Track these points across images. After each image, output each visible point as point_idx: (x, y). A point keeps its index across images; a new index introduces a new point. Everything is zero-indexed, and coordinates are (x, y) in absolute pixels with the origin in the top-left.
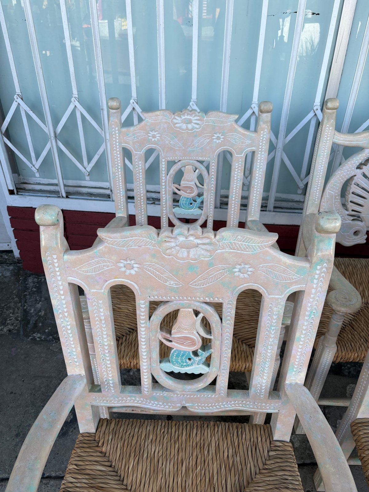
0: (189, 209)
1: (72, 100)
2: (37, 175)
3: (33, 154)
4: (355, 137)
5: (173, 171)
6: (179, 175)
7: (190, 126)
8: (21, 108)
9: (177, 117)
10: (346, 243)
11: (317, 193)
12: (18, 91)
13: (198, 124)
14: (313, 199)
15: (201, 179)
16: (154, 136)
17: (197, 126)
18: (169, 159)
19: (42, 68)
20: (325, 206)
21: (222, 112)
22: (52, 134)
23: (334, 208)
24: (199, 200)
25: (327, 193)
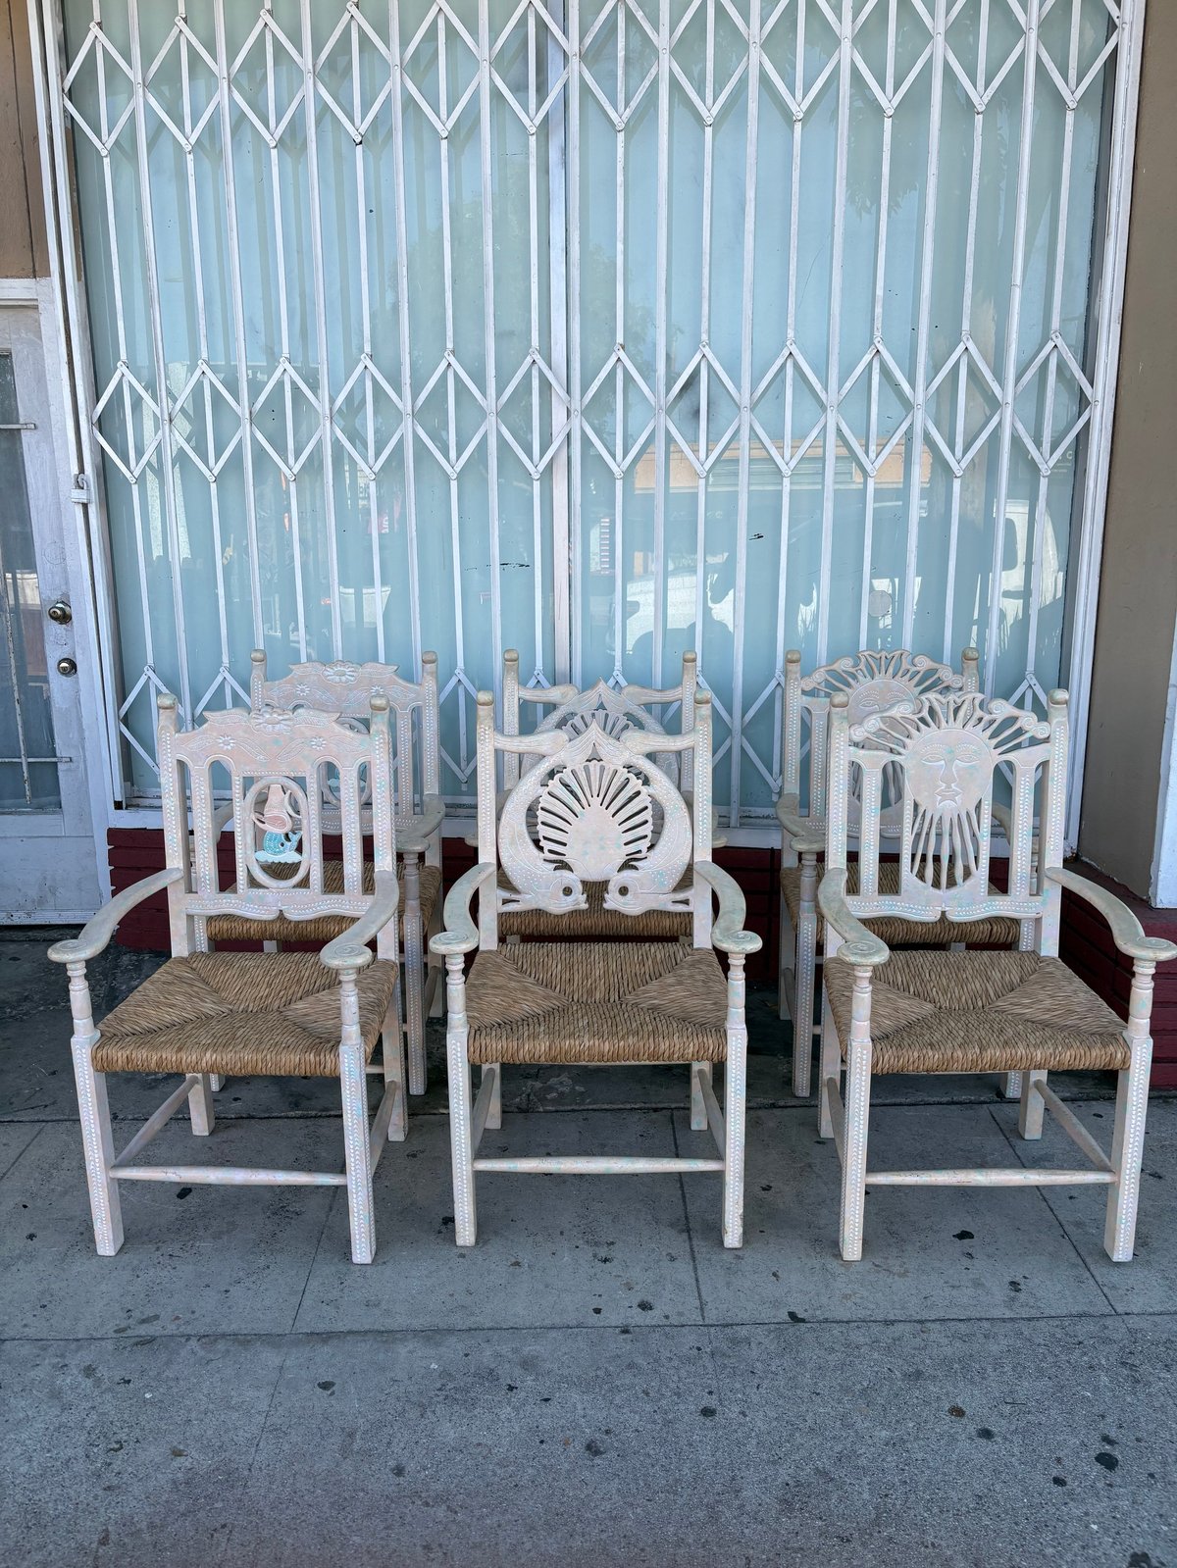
1: (221, 670)
7: (343, 678)
8: (151, 685)
12: (150, 661)
16: (302, 691)
17: (352, 679)
19: (185, 631)
22: (189, 717)
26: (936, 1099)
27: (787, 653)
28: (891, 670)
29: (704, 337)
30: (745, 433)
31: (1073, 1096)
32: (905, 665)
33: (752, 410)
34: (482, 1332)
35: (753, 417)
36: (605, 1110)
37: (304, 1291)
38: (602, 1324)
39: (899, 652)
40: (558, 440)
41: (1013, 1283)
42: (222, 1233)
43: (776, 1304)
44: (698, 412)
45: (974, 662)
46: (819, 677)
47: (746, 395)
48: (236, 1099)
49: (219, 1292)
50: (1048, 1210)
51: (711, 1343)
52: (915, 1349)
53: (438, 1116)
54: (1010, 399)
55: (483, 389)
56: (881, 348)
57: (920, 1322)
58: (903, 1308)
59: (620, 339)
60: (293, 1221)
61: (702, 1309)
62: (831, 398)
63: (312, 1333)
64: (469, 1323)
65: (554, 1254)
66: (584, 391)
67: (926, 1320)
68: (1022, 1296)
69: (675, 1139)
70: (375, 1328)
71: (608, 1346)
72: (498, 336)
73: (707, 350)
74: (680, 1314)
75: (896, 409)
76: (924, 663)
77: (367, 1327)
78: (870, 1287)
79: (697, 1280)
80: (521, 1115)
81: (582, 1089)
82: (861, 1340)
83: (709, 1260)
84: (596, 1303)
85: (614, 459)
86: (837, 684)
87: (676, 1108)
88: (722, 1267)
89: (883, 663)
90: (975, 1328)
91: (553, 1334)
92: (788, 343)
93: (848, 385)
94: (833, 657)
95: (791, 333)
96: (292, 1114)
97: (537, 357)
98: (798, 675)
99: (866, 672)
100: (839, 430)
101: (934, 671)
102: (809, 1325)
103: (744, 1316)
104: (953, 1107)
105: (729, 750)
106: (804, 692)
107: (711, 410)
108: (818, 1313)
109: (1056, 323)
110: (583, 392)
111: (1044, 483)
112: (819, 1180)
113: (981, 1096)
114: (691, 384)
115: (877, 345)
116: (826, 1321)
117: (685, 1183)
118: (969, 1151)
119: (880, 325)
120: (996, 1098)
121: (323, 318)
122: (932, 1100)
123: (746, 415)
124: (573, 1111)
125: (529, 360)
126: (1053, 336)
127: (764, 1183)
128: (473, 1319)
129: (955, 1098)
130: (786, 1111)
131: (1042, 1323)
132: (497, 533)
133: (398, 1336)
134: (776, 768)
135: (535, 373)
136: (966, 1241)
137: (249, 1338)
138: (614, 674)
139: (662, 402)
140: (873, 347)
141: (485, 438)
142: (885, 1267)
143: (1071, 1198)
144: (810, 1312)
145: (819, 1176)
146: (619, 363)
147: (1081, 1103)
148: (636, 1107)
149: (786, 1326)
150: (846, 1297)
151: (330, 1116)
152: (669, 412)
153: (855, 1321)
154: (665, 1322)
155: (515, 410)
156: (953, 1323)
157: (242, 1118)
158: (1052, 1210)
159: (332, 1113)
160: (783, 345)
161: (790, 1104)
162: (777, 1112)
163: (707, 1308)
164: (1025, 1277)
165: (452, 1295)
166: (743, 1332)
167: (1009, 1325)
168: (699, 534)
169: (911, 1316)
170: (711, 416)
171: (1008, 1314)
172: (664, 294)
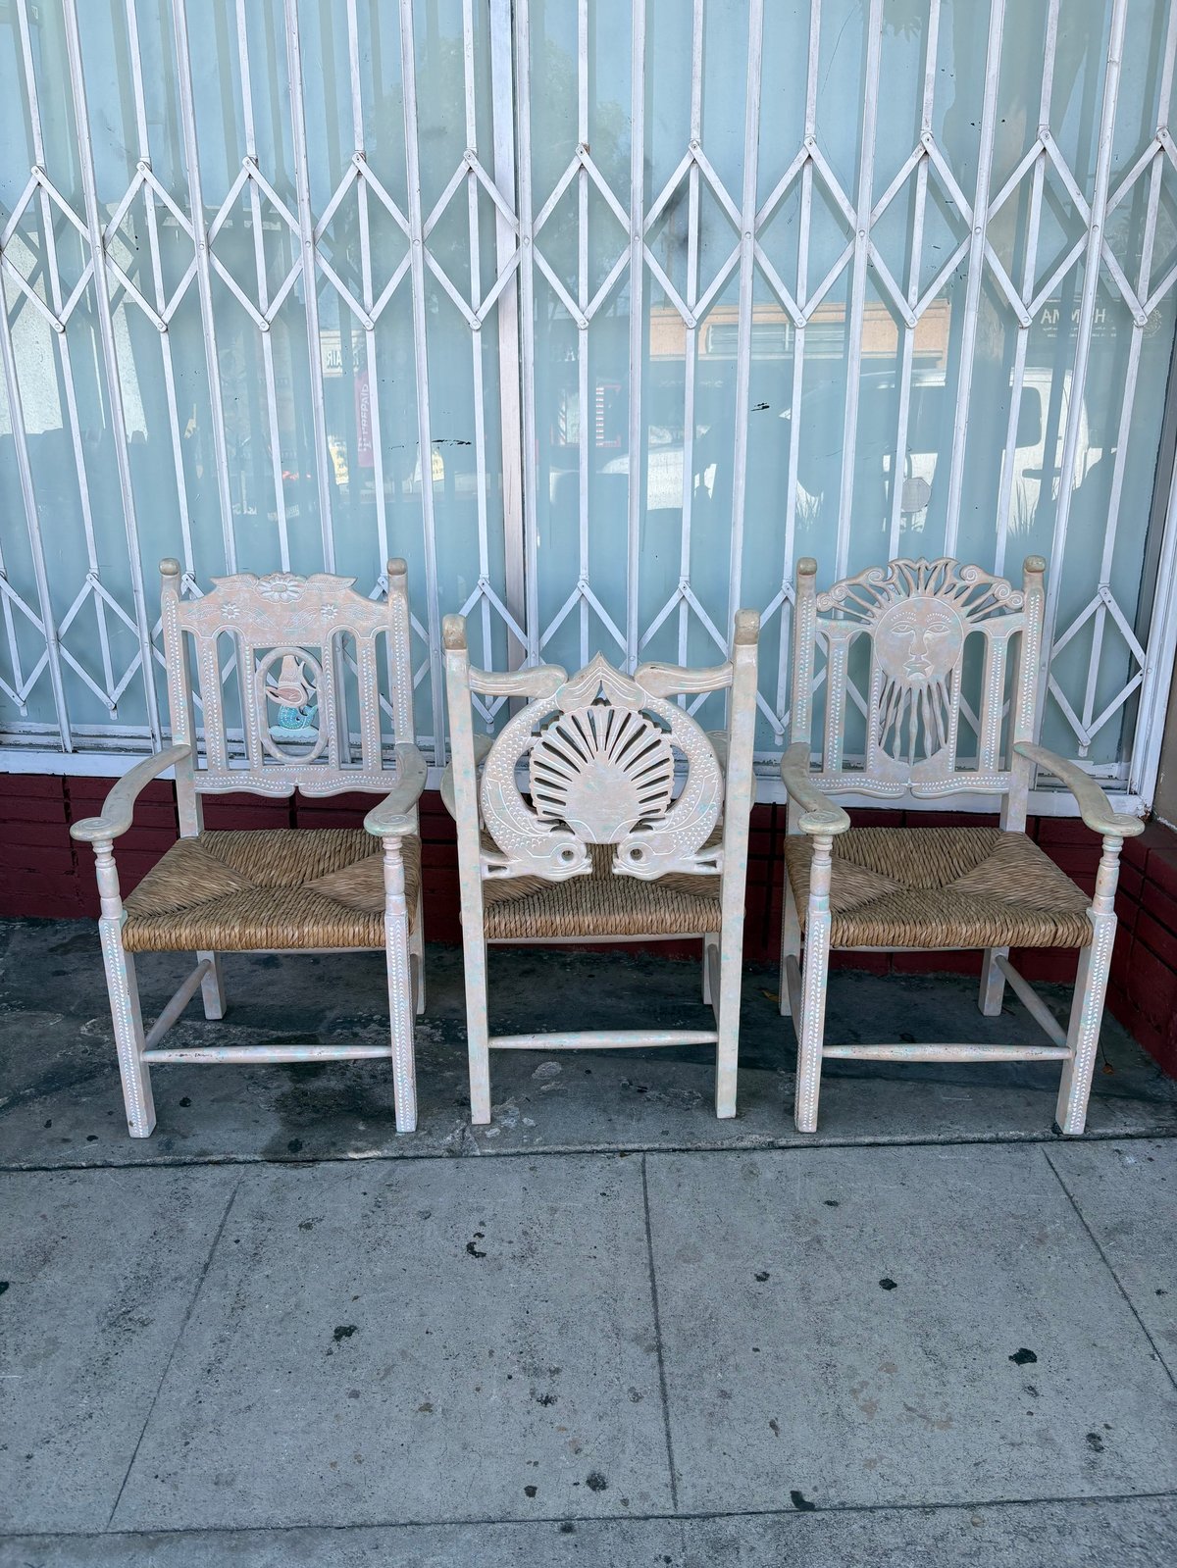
0: (295, 727)
1: (88, 578)
2: (24, 712)
3: (18, 674)
5: (263, 664)
6: (276, 669)
7: (285, 595)
8: (2, 594)
9: (264, 584)
13: (296, 592)
15: (308, 676)
16: (231, 613)
17: (296, 595)
18: (256, 646)
21: (329, 574)
24: (310, 712)
26: (977, 1136)
27: (799, 562)
28: (932, 584)
29: (695, 134)
30: (747, 268)
31: (1149, 1131)
32: (950, 579)
33: (757, 237)
34: (369, 1531)
35: (757, 246)
36: (558, 1152)
37: (134, 1457)
38: (535, 1515)
39: (944, 561)
40: (505, 276)
41: (1092, 1437)
42: (36, 1357)
43: (774, 1478)
44: (686, 240)
45: (1040, 575)
46: (838, 594)
47: (750, 216)
48: (91, 1138)
49: (19, 1458)
50: (1131, 1313)
51: (684, 1549)
52: (964, 1555)
53: (344, 1165)
54: (1099, 220)
55: (404, 207)
56: (930, 148)
57: (971, 1506)
58: (947, 1483)
59: (583, 138)
60: (135, 1338)
61: (674, 1487)
62: (860, 219)
63: (135, 1532)
64: (353, 1515)
65: (478, 1389)
66: (536, 212)
67: (979, 1504)
68: (1105, 1458)
69: (646, 1199)
70: (223, 1522)
71: (542, 1556)
72: (424, 136)
73: (698, 153)
74: (644, 1496)
75: (945, 237)
76: (974, 576)
77: (212, 1521)
78: (901, 1447)
79: (668, 1435)
80: (452, 1162)
81: (532, 1123)
82: (893, 1541)
83: (685, 1400)
84: (530, 1477)
85: (577, 302)
86: (863, 603)
87: (648, 1150)
88: (702, 1411)
89: (922, 575)
90: (1045, 1517)
91: (468, 1534)
92: (806, 142)
93: (885, 201)
94: (856, 570)
95: (810, 128)
96: (159, 1160)
97: (474, 163)
98: (812, 591)
99: (899, 586)
100: (870, 266)
101: (986, 587)
102: (819, 1516)
103: (731, 1500)
104: (998, 1147)
106: (820, 614)
107: (703, 237)
108: (832, 1492)
109: (1163, 116)
110: (535, 214)
111: (1137, 337)
112: (830, 1263)
113: (1033, 1131)
114: (678, 203)
115: (926, 144)
116: (843, 1507)
117: (657, 1271)
118: (1023, 1217)
119: (930, 117)
120: (1052, 1134)
121: (190, 107)
122: (971, 1136)
123: (749, 243)
124: (518, 1155)
125: (463, 167)
126: (1160, 134)
127: (760, 1268)
128: (359, 1506)
129: (1001, 1134)
130: (789, 1155)
131: (1134, 1507)
132: (426, 400)
133: (253, 1537)
134: (781, 703)
135: (472, 186)
136: (1028, 1366)
137: (47, 1540)
138: (580, 584)
139: (639, 226)
140: (920, 147)
141: (408, 274)
142: (921, 1411)
143: (1159, 1292)
144: (821, 1491)
145: (831, 1258)
146: (583, 171)
147: (1159, 1141)
148: (599, 1148)
149: (788, 1517)
150: (870, 1464)
151: (206, 1163)
152: (648, 239)
153: (882, 1508)
154: (623, 1511)
155: (447, 235)
156: (1016, 1508)
157: (95, 1166)
158: (1135, 1313)
159: (214, 1158)
160: (801, 145)
161: (793, 1143)
162: (776, 1155)
163: (680, 1485)
164: (1107, 1427)
165: (333, 1465)
166: (730, 1527)
167: (1090, 1510)
168: (686, 403)
169: (957, 1496)
170: (703, 247)
171: (1090, 1491)
172: (641, 72)
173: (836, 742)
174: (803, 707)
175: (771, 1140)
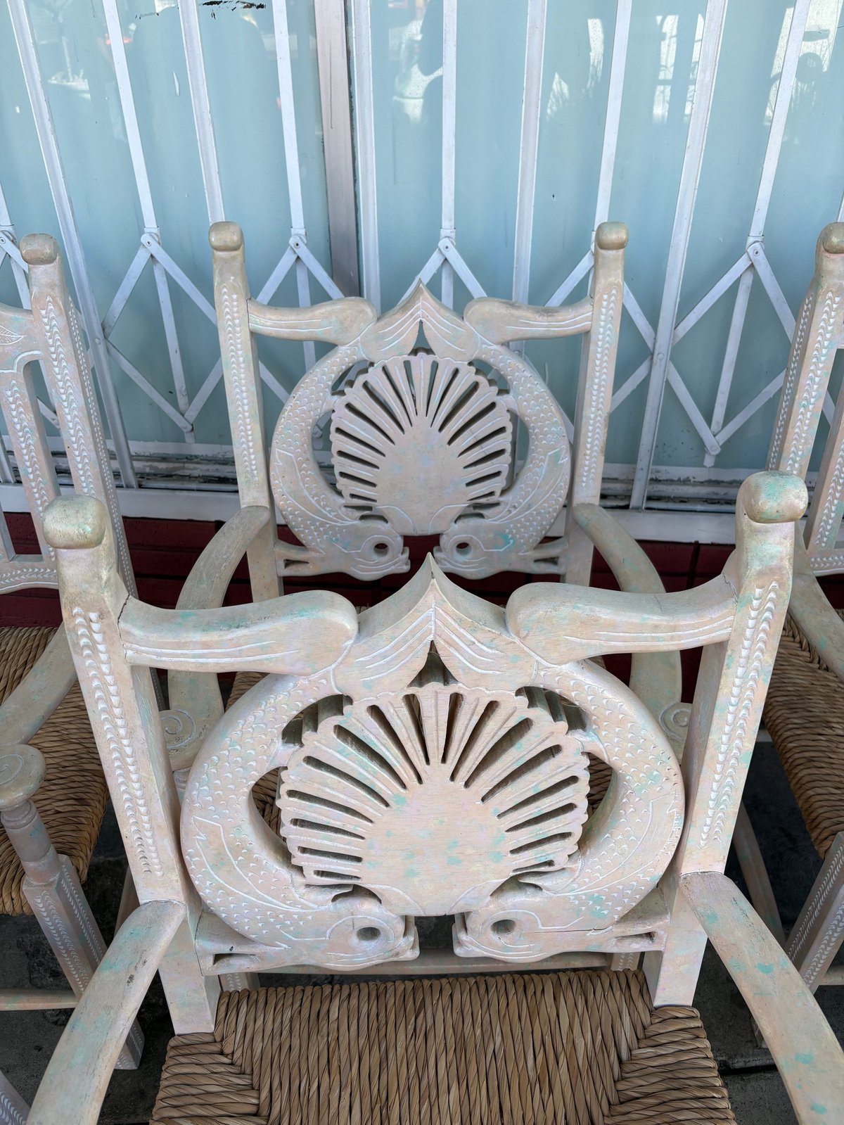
4: (300, 317)
10: (361, 573)
11: (253, 457)
14: (247, 472)
20: (281, 488)
23: (305, 491)
25: (277, 456)
105: (645, 385)
173: (833, 508)
174: (795, 462)
175: (724, 1058)
